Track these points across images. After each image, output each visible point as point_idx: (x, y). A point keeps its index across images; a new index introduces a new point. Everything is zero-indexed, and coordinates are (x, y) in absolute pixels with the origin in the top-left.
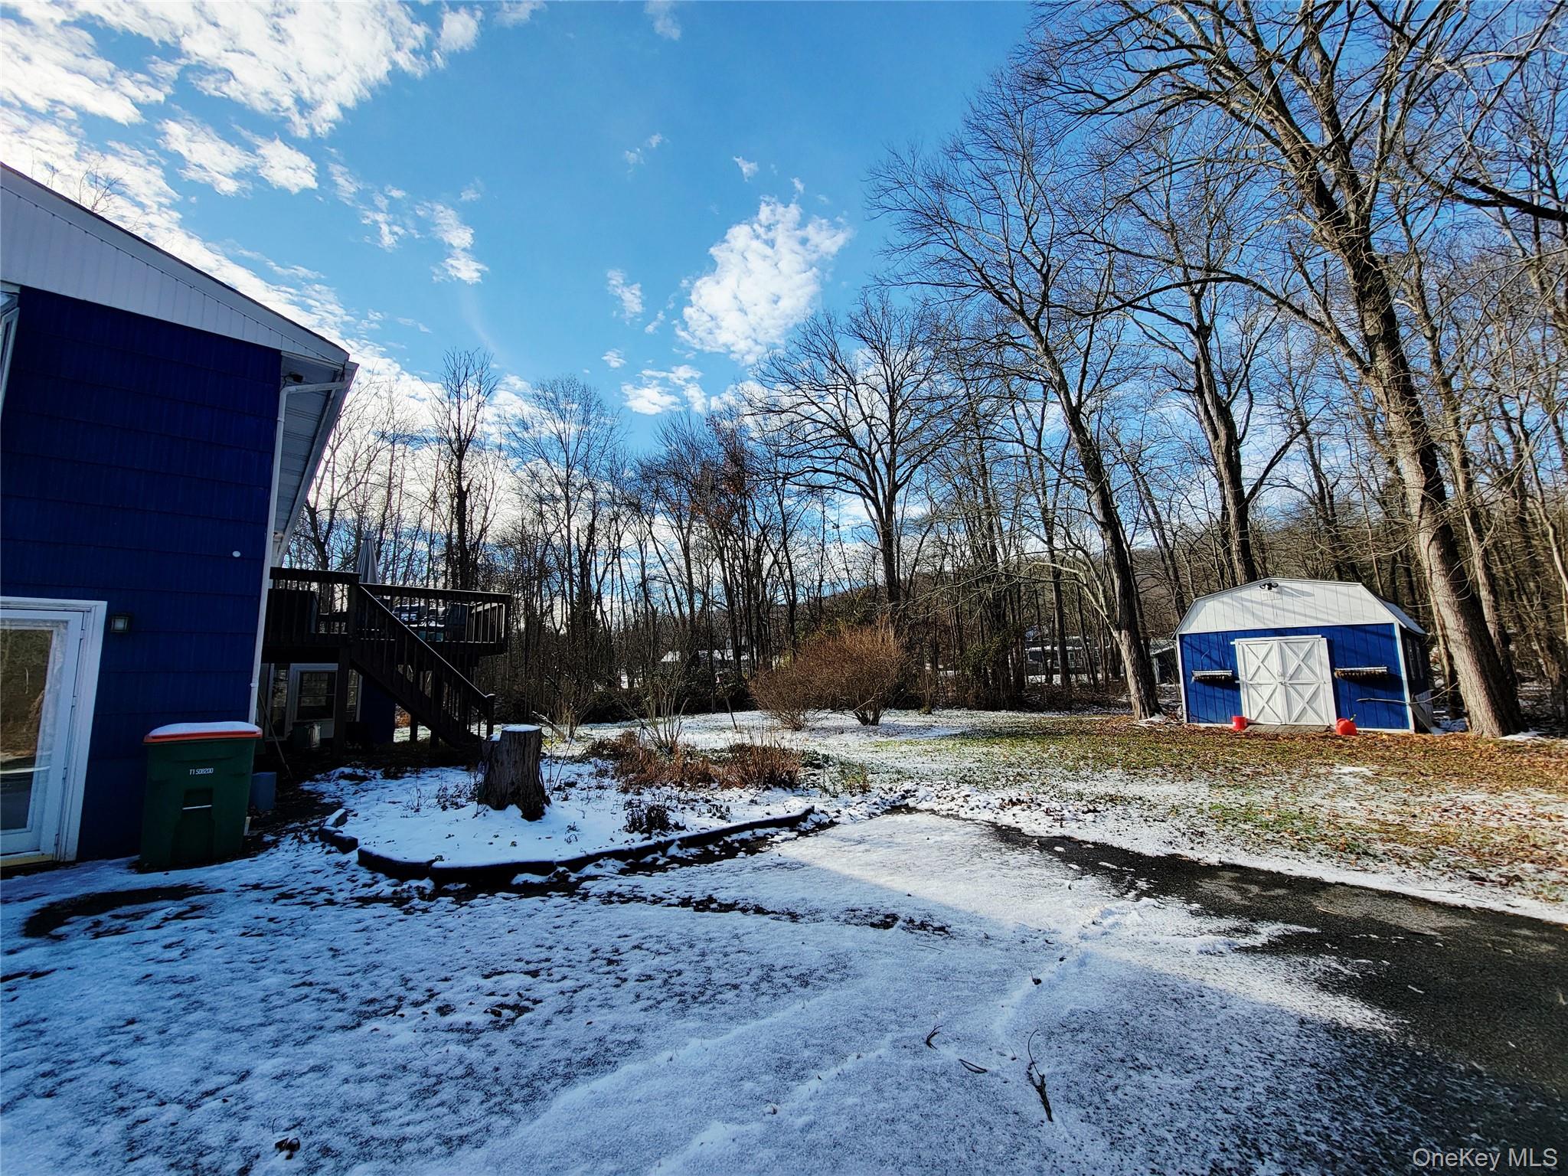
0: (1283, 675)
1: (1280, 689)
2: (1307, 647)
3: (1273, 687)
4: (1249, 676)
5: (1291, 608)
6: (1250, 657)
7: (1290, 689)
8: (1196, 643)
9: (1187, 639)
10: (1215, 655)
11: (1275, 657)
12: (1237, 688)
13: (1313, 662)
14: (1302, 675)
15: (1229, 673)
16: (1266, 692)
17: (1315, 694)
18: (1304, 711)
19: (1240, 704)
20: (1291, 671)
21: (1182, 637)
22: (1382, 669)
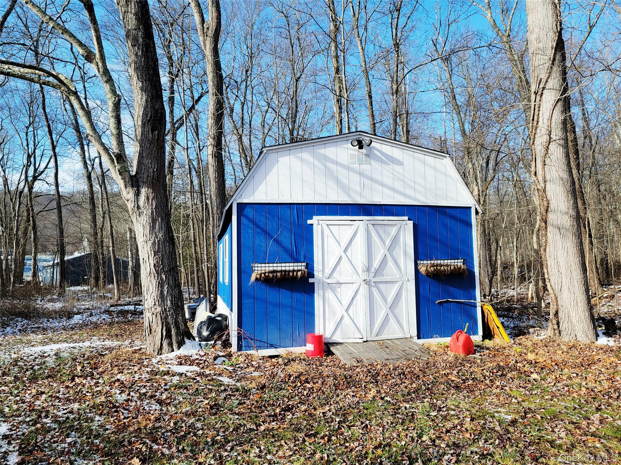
0: (368, 270)
1: (364, 289)
2: (393, 231)
3: (355, 287)
4: (328, 271)
5: (379, 178)
6: (330, 243)
7: (375, 291)
8: (261, 220)
9: (248, 211)
10: (287, 239)
11: (360, 242)
12: (310, 289)
13: (399, 253)
14: (387, 271)
15: (301, 266)
16: (346, 293)
17: (398, 296)
18: (386, 320)
19: (312, 314)
20: (376, 264)
21: (241, 206)
22: (459, 263)
